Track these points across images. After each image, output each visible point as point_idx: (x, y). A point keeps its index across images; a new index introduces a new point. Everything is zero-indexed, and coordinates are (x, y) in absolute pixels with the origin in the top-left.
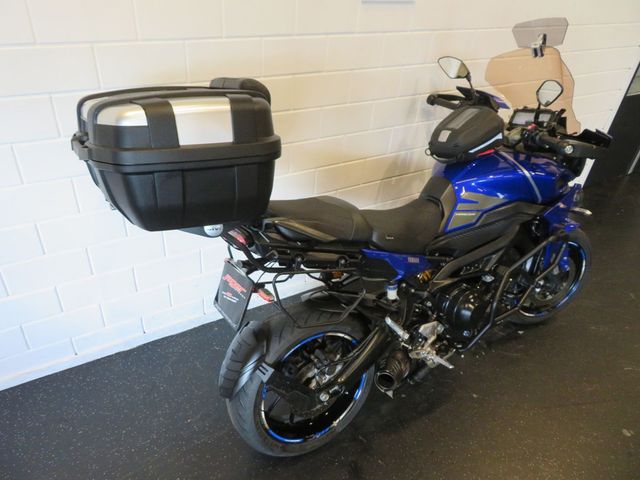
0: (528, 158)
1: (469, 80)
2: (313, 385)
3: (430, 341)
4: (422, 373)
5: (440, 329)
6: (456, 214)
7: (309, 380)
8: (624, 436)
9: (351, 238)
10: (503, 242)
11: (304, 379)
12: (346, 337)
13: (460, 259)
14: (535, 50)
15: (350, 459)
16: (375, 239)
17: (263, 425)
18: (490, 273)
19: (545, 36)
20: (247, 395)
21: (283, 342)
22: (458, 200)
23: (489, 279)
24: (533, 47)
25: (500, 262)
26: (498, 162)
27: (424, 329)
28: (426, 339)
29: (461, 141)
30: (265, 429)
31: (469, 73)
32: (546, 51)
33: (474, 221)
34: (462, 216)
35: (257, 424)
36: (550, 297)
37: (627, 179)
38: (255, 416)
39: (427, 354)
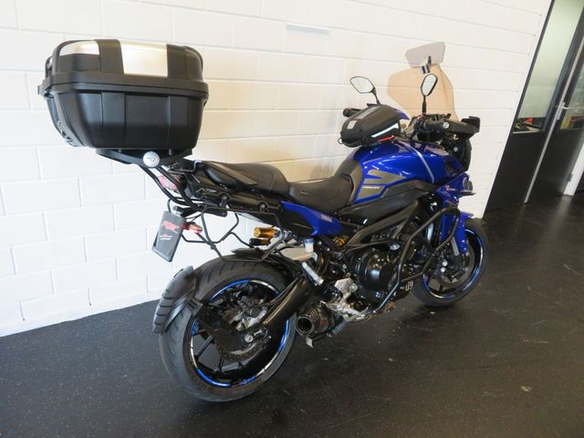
0: (423, 146)
1: (375, 94)
2: (239, 326)
3: (345, 297)
4: (339, 328)
5: (354, 287)
6: (364, 187)
7: (236, 323)
8: (523, 391)
9: (270, 189)
10: (405, 215)
11: (231, 322)
12: (270, 286)
13: (369, 227)
14: (423, 68)
15: (274, 407)
16: (292, 193)
17: (192, 362)
18: (396, 241)
19: (430, 57)
20: (177, 328)
21: (211, 281)
22: (365, 175)
23: (395, 247)
24: (421, 65)
25: (403, 231)
26: (398, 149)
27: (340, 284)
28: (342, 295)
29: (365, 127)
30: (194, 366)
31: (374, 88)
32: (432, 69)
33: (379, 193)
34: (369, 189)
35: (185, 360)
36: (455, 280)
37: (524, 206)
38: (184, 351)
39: (343, 307)
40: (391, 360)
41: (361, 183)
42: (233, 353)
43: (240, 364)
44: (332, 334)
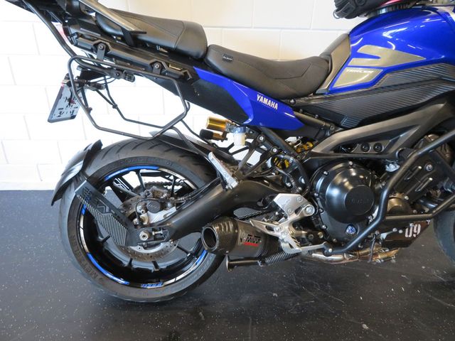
2: (136, 219)
3: (290, 218)
5: (309, 210)
6: (349, 70)
9: (174, 46)
12: (187, 182)
17: (81, 244)
22: (353, 53)
23: (393, 168)
27: (282, 199)
28: (284, 216)
30: (83, 250)
33: (371, 80)
39: (284, 232)
40: (365, 326)
41: (345, 65)
42: (133, 248)
43: (156, 266)
44: (263, 262)
